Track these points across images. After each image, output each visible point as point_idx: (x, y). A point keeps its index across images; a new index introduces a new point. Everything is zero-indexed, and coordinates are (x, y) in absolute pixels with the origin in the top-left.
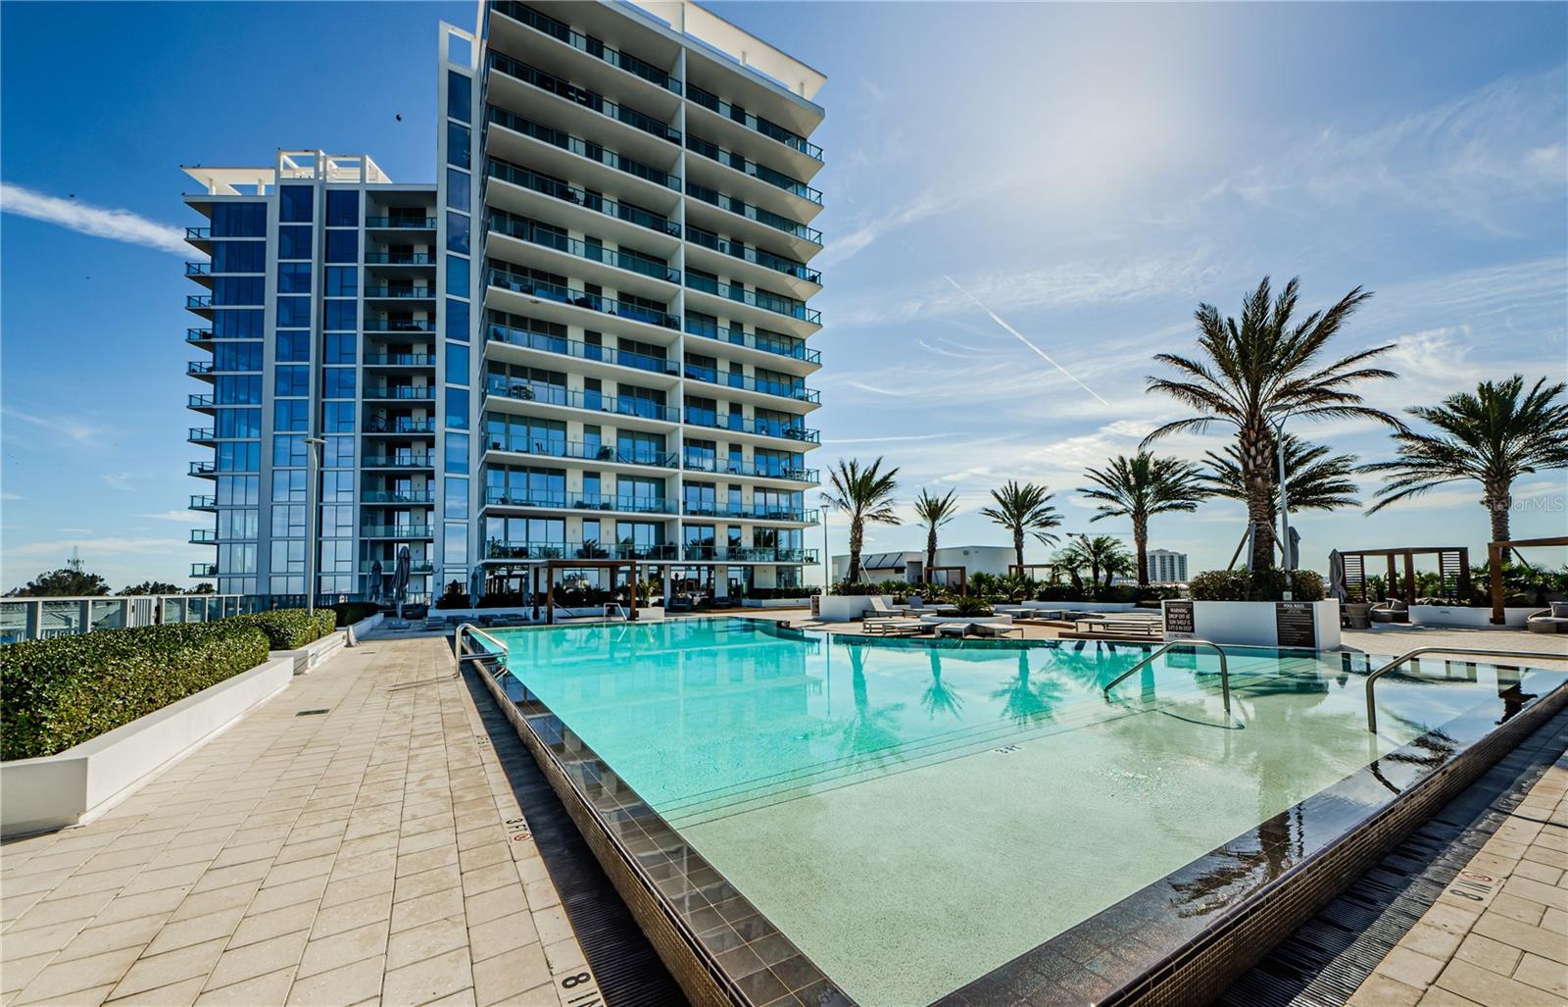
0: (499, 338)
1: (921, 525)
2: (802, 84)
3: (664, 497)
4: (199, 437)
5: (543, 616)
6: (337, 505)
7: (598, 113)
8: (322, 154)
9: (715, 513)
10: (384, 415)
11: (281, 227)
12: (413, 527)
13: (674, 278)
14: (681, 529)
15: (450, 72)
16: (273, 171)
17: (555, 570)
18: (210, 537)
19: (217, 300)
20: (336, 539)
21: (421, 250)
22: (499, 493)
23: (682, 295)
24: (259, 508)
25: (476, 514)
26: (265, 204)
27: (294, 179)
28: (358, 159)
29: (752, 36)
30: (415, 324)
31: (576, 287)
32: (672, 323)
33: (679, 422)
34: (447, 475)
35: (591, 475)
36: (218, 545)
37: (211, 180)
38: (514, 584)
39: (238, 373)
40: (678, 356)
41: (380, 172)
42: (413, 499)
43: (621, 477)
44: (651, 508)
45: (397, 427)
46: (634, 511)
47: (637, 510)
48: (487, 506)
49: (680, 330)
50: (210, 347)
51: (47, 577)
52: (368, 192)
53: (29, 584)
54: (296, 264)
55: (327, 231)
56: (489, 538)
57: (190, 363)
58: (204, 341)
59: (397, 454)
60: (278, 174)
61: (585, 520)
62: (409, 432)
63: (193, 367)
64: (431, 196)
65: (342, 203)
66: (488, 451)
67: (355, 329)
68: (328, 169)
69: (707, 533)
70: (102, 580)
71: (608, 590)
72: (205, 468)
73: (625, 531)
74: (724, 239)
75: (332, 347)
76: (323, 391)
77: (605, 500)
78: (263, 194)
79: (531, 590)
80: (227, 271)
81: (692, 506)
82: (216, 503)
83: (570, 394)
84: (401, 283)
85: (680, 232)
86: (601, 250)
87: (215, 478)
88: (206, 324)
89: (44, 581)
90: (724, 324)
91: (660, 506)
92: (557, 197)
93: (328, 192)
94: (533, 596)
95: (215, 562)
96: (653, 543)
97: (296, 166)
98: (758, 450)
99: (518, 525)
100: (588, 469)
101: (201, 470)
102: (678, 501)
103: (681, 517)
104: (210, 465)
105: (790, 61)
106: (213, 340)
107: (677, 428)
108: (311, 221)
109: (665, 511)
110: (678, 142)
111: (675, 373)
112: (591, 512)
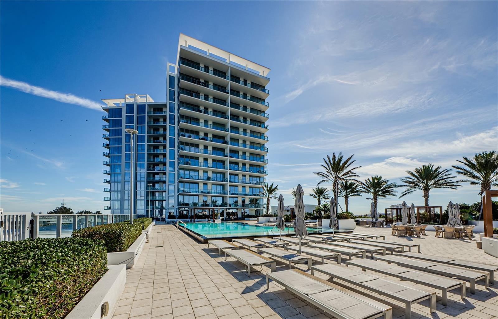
0: (182, 149)
1: (293, 198)
2: (264, 72)
3: (224, 190)
4: (106, 172)
5: (192, 221)
6: (140, 191)
7: (208, 88)
8: (136, 95)
9: (238, 194)
10: (152, 166)
11: (126, 115)
12: (159, 197)
13: (227, 130)
14: (228, 198)
15: (170, 76)
16: (124, 100)
17: (195, 210)
18: (109, 199)
19: (110, 135)
20: (140, 200)
21: (161, 120)
22: (182, 189)
23: (229, 134)
24: (121, 191)
25: (176, 195)
26: (122, 109)
27: (129, 102)
28: (145, 96)
29: (249, 61)
30: (160, 141)
31: (202, 135)
32: (226, 143)
33: (228, 169)
34: (169, 184)
35: (205, 184)
36: (111, 201)
37: (108, 102)
38: (185, 213)
39: (116, 155)
40: (228, 152)
41: (151, 99)
42: (160, 189)
43: (213, 184)
44: (221, 193)
45: (155, 169)
46: (216, 194)
47: (217, 193)
48: (179, 193)
49: (228, 144)
50: (108, 148)
51: (58, 208)
52: (148, 105)
53: (54, 210)
54: (130, 125)
55: (138, 116)
56: (180, 201)
57: (104, 152)
58: (107, 146)
59: (155, 177)
60: (125, 101)
61: (203, 196)
62: (158, 171)
63: (104, 153)
64: (165, 105)
65: (141, 108)
66: (180, 179)
67: (145, 143)
68: (138, 99)
69: (236, 199)
70: (72, 210)
71: (208, 215)
72: (107, 181)
73: (214, 198)
74: (241, 118)
75: (139, 148)
76: (137, 160)
77: (208, 191)
78: (121, 106)
79: (190, 215)
80: (112, 127)
81: (231, 192)
82: (110, 190)
83: (200, 150)
84: (156, 129)
85: (229, 117)
86: (208, 124)
87: (110, 183)
88: (107, 142)
89: (57, 209)
90: (241, 142)
91: (223, 192)
92: (197, 112)
93: (138, 105)
94: (190, 216)
95: (110, 206)
96: (221, 202)
97: (129, 98)
98: (250, 176)
99: (186, 197)
100: (204, 183)
101: (106, 181)
102: (228, 191)
103: (228, 195)
104: (109, 180)
105: (260, 66)
106: (109, 146)
107: (228, 171)
108: (134, 113)
109: (224, 194)
110: (228, 93)
111: (227, 156)
112: (205, 193)
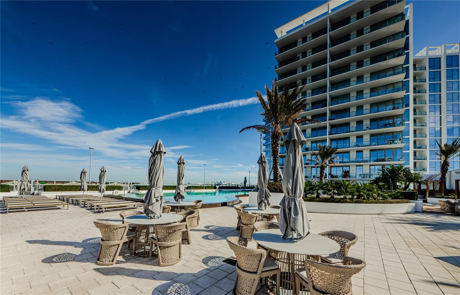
14: (328, 169)
43: (312, 155)
49: (327, 106)
77: (307, 162)
86: (306, 94)
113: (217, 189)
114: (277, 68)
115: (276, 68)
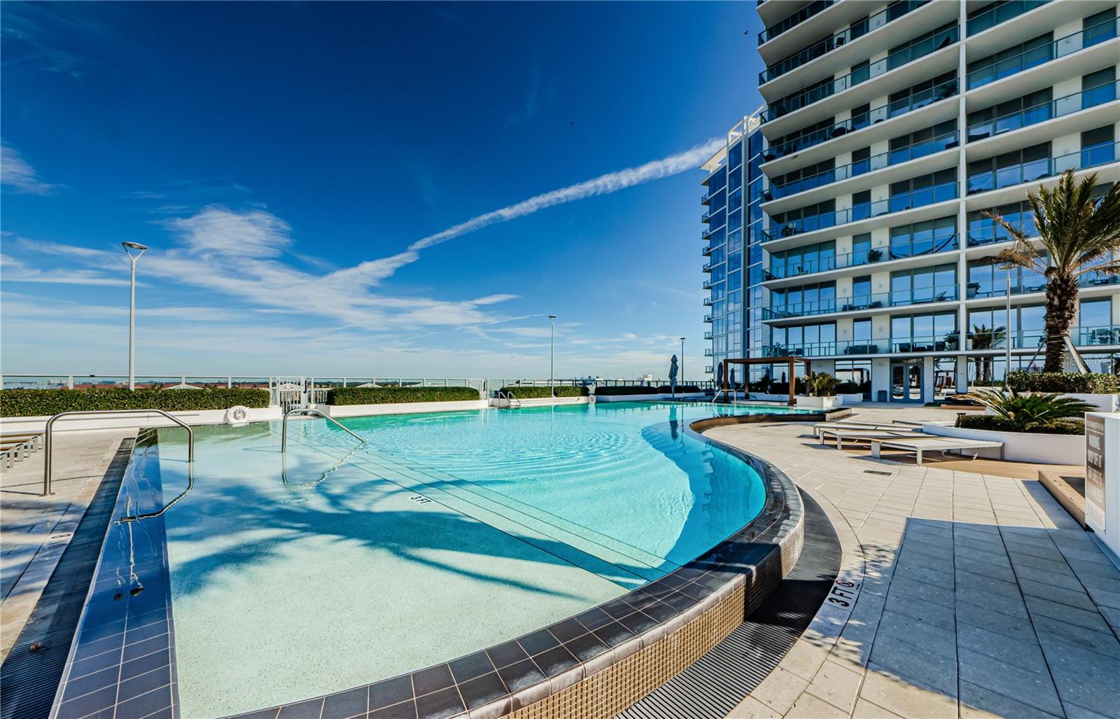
11: (729, 175)
18: (711, 352)
31: (843, 119)
35: (862, 279)
36: (713, 356)
37: (710, 166)
43: (894, 274)
49: (960, 93)
61: (856, 320)
68: (749, 124)
80: (714, 212)
93: (749, 139)
99: (795, 331)
100: (857, 275)
106: (710, 251)
112: (862, 312)
113: (590, 396)
114: (765, 82)
115: (762, 81)
